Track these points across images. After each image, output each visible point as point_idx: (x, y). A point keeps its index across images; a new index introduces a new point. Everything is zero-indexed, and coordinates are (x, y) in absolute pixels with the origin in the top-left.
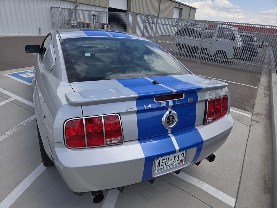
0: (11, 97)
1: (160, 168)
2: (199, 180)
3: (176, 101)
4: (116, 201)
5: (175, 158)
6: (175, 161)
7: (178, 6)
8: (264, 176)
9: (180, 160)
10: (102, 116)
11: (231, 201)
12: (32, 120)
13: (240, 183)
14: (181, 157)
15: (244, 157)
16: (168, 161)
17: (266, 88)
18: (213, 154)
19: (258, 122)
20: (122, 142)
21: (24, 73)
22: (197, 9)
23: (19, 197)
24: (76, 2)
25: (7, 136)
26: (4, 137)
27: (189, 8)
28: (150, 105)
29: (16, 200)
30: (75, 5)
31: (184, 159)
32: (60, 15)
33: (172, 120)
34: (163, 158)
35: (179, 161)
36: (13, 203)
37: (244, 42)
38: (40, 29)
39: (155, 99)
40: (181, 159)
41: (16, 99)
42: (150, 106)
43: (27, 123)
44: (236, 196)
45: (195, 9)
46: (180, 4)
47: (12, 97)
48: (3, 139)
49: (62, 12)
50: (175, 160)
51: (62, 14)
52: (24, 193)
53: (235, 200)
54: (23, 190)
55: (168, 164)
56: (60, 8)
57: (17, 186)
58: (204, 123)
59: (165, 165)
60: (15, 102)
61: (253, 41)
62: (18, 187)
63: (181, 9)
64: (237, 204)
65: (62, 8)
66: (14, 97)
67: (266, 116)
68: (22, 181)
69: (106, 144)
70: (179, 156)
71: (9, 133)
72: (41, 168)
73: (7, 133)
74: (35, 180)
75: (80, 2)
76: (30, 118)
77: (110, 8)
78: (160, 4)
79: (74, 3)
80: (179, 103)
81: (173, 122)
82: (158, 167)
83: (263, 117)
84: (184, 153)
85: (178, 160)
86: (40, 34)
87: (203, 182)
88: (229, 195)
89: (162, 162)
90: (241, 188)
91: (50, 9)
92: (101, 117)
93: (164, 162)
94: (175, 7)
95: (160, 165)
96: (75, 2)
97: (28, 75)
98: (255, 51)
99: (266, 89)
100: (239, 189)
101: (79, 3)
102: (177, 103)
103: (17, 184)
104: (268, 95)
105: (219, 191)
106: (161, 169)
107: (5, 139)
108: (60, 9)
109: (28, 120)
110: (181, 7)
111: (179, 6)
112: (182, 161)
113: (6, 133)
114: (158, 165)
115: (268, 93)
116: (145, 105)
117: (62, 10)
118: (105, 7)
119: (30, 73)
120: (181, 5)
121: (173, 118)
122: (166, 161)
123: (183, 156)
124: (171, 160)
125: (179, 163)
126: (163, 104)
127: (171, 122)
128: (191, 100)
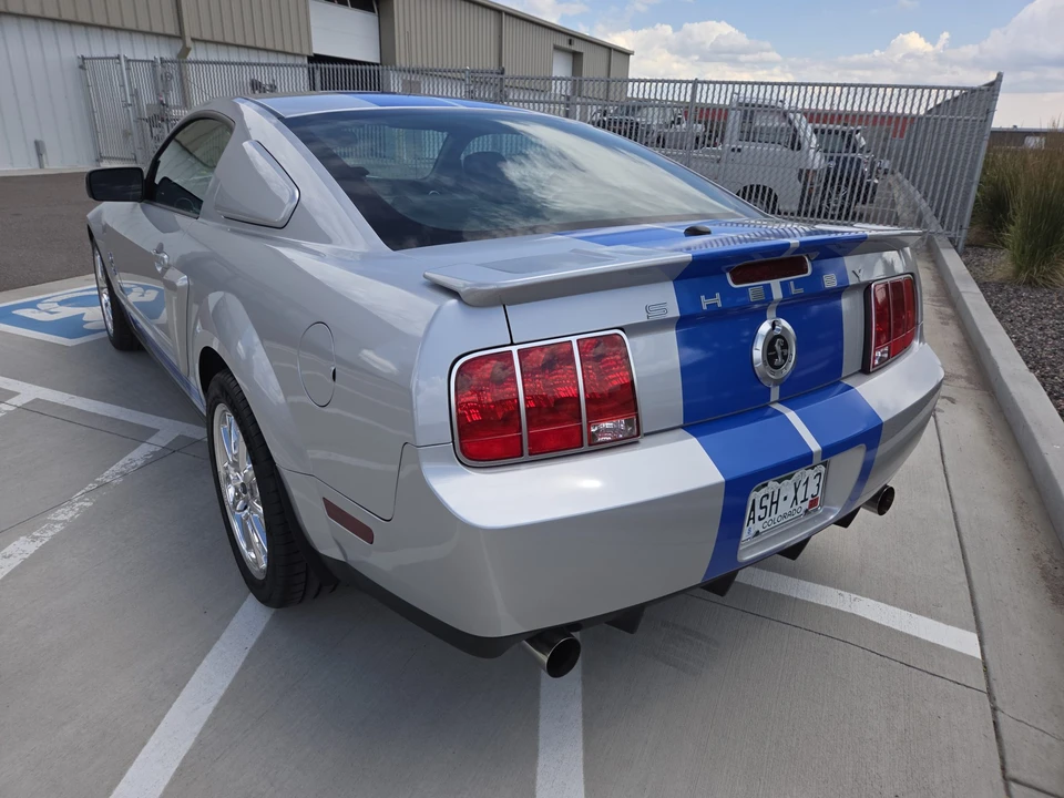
0: (14, 394)
1: (753, 532)
2: (840, 591)
3: (793, 283)
4: (579, 690)
5: (796, 490)
6: (796, 504)
7: (566, 46)
8: (1037, 558)
9: (810, 499)
10: (574, 339)
11: (966, 642)
12: (139, 463)
13: (970, 587)
14: (812, 490)
15: (953, 507)
16: (777, 502)
17: (935, 298)
18: (886, 486)
19: (952, 401)
20: (638, 434)
21: (32, 305)
22: (632, 53)
23: (207, 726)
24: (181, 37)
25: (59, 528)
26: (50, 533)
27: (604, 53)
28: (718, 295)
29: (196, 739)
30: (178, 46)
31: (819, 495)
32: (124, 86)
33: (782, 353)
34: (763, 491)
35: (806, 505)
36: (190, 750)
37: (829, 155)
38: (39, 148)
39: (728, 276)
40: (813, 496)
41: (38, 400)
42: (717, 300)
43: (124, 475)
44: (973, 625)
45: (627, 54)
46: (572, 37)
47: (17, 394)
48: (47, 540)
49: (128, 74)
50: (795, 498)
51: (130, 83)
52: (216, 709)
53: (975, 636)
54: (209, 700)
55: (776, 512)
56: (118, 58)
57: (181, 689)
58: (866, 369)
59: (767, 519)
60: (35, 408)
61: (858, 150)
62: (185, 692)
63: (576, 56)
64: (986, 647)
65: (128, 61)
66: (28, 392)
67: (969, 380)
68: (195, 670)
69: (590, 445)
70: (807, 482)
71: (65, 515)
72: (252, 617)
73: (59, 518)
74: (242, 660)
75: (197, 36)
76: (129, 456)
77: (315, 55)
78: (500, 37)
79: (173, 41)
80: (801, 291)
81: (785, 358)
82: (748, 525)
83: (963, 383)
84: (820, 474)
85: (806, 500)
86: (41, 166)
87: (854, 596)
88: (953, 624)
89: (761, 508)
90: (979, 598)
91: (76, 65)
92: (570, 341)
93: (766, 507)
94: (557, 48)
95: (753, 518)
96: (178, 34)
97: (52, 313)
98: (868, 184)
99: (938, 301)
100: (974, 603)
101: (193, 40)
102: (793, 291)
103: (177, 684)
104: (952, 317)
105: (914, 615)
106: (758, 533)
107: (54, 538)
108: (120, 63)
109: (125, 466)
110: (577, 46)
111: (570, 42)
112: (813, 503)
113: (51, 517)
114: (750, 519)
115: (949, 311)
116: (703, 297)
117: (128, 69)
118: (297, 51)
119: (56, 305)
120: (576, 41)
121: (785, 346)
122: (772, 504)
123: (818, 484)
124: (785, 499)
125: (805, 511)
126: (755, 293)
127: (780, 360)
128: (830, 281)
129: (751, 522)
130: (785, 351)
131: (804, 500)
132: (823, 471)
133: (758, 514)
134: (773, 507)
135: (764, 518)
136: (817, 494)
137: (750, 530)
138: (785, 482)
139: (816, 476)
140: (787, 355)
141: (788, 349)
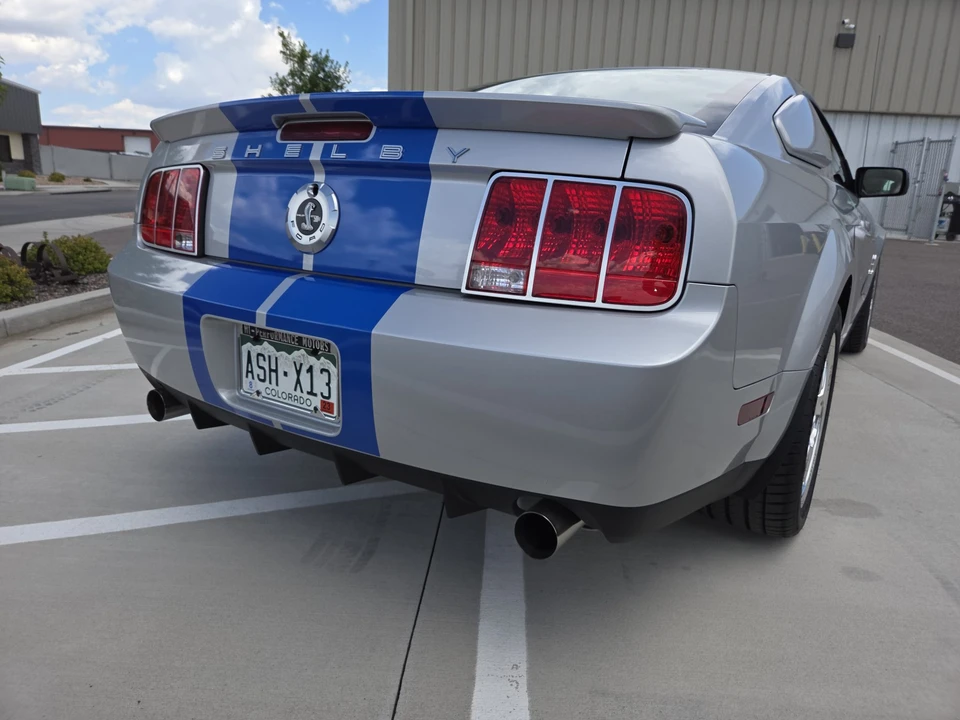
1: (254, 389)
3: (335, 147)
6: (302, 392)
9: (320, 397)
10: (182, 168)
16: (276, 372)
20: (194, 251)
28: (260, 146)
32: (918, 165)
33: (312, 219)
35: (317, 402)
39: (280, 132)
40: (323, 396)
42: (257, 152)
49: (927, 154)
51: (925, 162)
55: (277, 385)
56: (923, 140)
59: (268, 385)
65: (930, 142)
69: (174, 247)
80: (343, 156)
81: (316, 226)
82: (247, 376)
89: (259, 366)
93: (264, 368)
102: (334, 155)
112: (327, 407)
114: (248, 372)
116: (249, 146)
117: (928, 149)
122: (271, 370)
123: (328, 384)
124: (285, 374)
125: (316, 409)
126: (293, 149)
127: (308, 226)
128: (391, 152)
129: (250, 375)
130: (317, 219)
131: (311, 393)
132: (334, 370)
133: (257, 371)
134: (273, 374)
135: (263, 381)
136: (329, 397)
137: (251, 383)
138: (283, 353)
139: (322, 371)
140: (320, 222)
141: (321, 216)
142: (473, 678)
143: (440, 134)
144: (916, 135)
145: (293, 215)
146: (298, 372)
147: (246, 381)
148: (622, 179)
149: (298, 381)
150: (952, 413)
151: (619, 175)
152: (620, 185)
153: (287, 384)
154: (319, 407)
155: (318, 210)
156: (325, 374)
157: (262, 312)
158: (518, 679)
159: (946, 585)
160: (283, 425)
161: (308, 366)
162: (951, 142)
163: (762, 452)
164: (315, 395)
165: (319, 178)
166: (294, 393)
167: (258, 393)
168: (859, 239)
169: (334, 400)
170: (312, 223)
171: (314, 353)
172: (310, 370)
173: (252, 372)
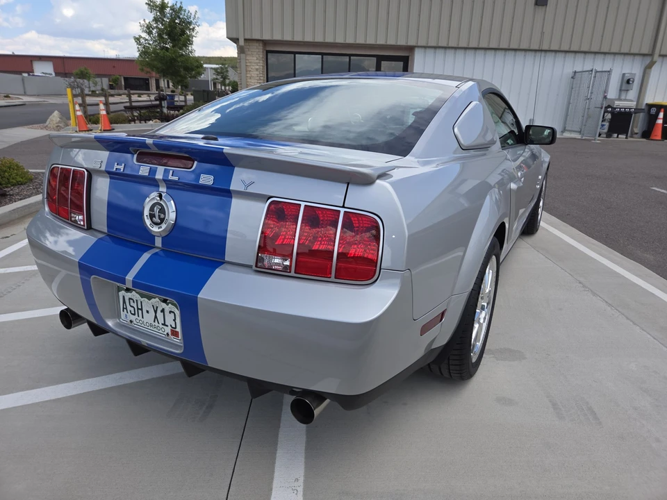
1: (129, 319)
3: (171, 171)
6: (158, 323)
10: (73, 168)
20: (84, 225)
24: (651, 54)
28: (123, 164)
32: (589, 87)
33: (159, 216)
35: (168, 330)
39: (135, 156)
42: (122, 167)
49: (594, 80)
51: (593, 86)
55: (143, 317)
56: (592, 70)
65: (596, 72)
69: (71, 221)
80: (176, 178)
81: (162, 220)
82: (123, 311)
91: (571, 77)
101: (660, 55)
102: (170, 177)
108: (592, 74)
112: (174, 333)
114: (124, 308)
116: (116, 163)
117: (595, 77)
122: (138, 309)
123: (174, 320)
124: (148, 312)
125: (168, 334)
126: (144, 170)
127: (157, 220)
128: (206, 180)
129: (125, 310)
130: (162, 216)
131: (164, 324)
132: (177, 312)
133: (129, 308)
134: (140, 311)
135: (134, 314)
136: (176, 328)
137: (126, 316)
138: (145, 299)
139: (170, 312)
140: (164, 219)
141: (165, 214)
142: (271, 490)
143: (237, 170)
144: (588, 67)
145: (146, 212)
146: (156, 312)
147: (123, 314)
148: (343, 207)
149: (156, 317)
150: (581, 279)
151: (342, 205)
152: (343, 210)
153: (149, 318)
154: (170, 333)
155: (162, 211)
156: (173, 314)
157: (130, 277)
158: (298, 489)
159: (554, 405)
160: (147, 344)
161: (161, 309)
162: (609, 72)
163: (443, 341)
164: (167, 326)
165: (163, 189)
166: (154, 324)
167: (131, 321)
168: (513, 190)
169: (179, 329)
170: (160, 218)
171: (165, 301)
172: (163, 311)
173: (126, 308)
